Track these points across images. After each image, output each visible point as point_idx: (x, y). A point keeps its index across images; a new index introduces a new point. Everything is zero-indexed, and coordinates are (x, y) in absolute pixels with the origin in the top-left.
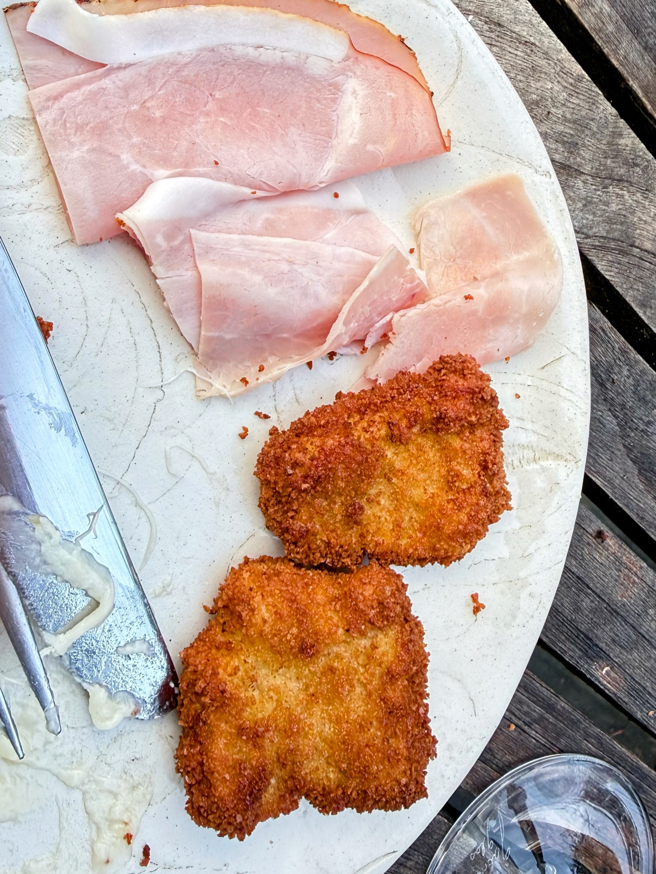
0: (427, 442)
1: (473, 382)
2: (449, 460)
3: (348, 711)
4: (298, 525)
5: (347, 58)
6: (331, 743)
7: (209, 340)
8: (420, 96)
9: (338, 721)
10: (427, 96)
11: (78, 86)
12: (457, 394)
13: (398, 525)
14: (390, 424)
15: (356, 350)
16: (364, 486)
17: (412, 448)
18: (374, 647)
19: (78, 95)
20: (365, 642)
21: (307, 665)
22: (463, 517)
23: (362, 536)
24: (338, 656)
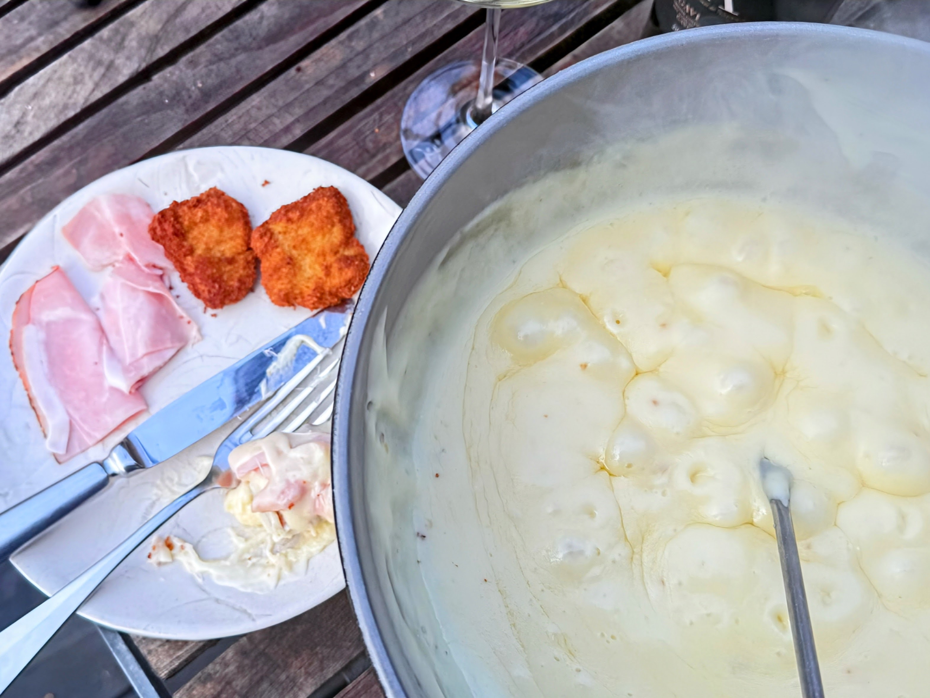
0: (190, 236)
1: (156, 224)
2: (196, 224)
3: (308, 233)
4: (236, 284)
5: (34, 324)
6: (324, 235)
7: (172, 342)
8: (38, 287)
9: (314, 236)
10: (38, 284)
11: (82, 428)
12: (163, 230)
13: (231, 239)
14: (185, 255)
15: (166, 278)
16: (216, 260)
17: (194, 242)
18: (280, 233)
19: (86, 428)
20: (281, 237)
21: (296, 259)
22: (219, 210)
23: (239, 254)
24: (289, 246)
